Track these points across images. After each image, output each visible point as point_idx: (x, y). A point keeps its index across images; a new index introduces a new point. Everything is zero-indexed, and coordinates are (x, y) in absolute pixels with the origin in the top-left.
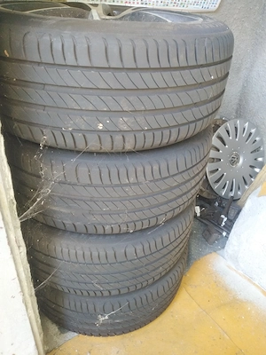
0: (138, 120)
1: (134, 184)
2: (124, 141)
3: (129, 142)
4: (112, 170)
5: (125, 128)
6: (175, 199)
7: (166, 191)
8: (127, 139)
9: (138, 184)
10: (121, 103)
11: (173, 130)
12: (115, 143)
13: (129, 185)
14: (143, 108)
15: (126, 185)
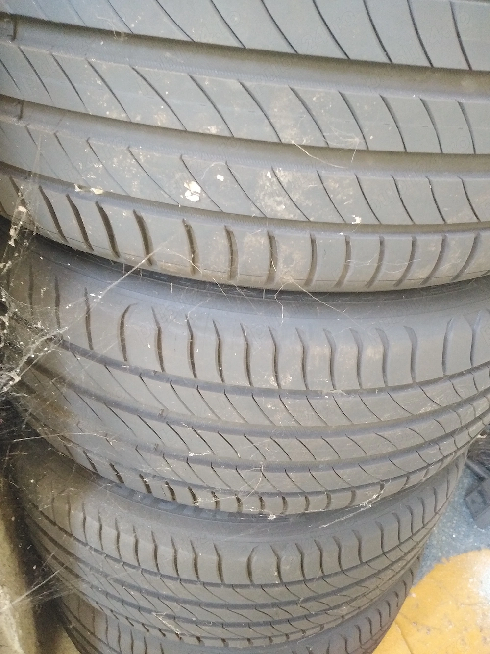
0: (331, 185)
1: (294, 393)
2: (273, 256)
3: (289, 260)
4: (228, 339)
5: (281, 209)
6: (417, 448)
7: (395, 424)
8: (283, 249)
9: (307, 394)
10: (274, 111)
11: (454, 239)
12: (241, 259)
13: (278, 393)
14: (356, 142)
15: (268, 393)
